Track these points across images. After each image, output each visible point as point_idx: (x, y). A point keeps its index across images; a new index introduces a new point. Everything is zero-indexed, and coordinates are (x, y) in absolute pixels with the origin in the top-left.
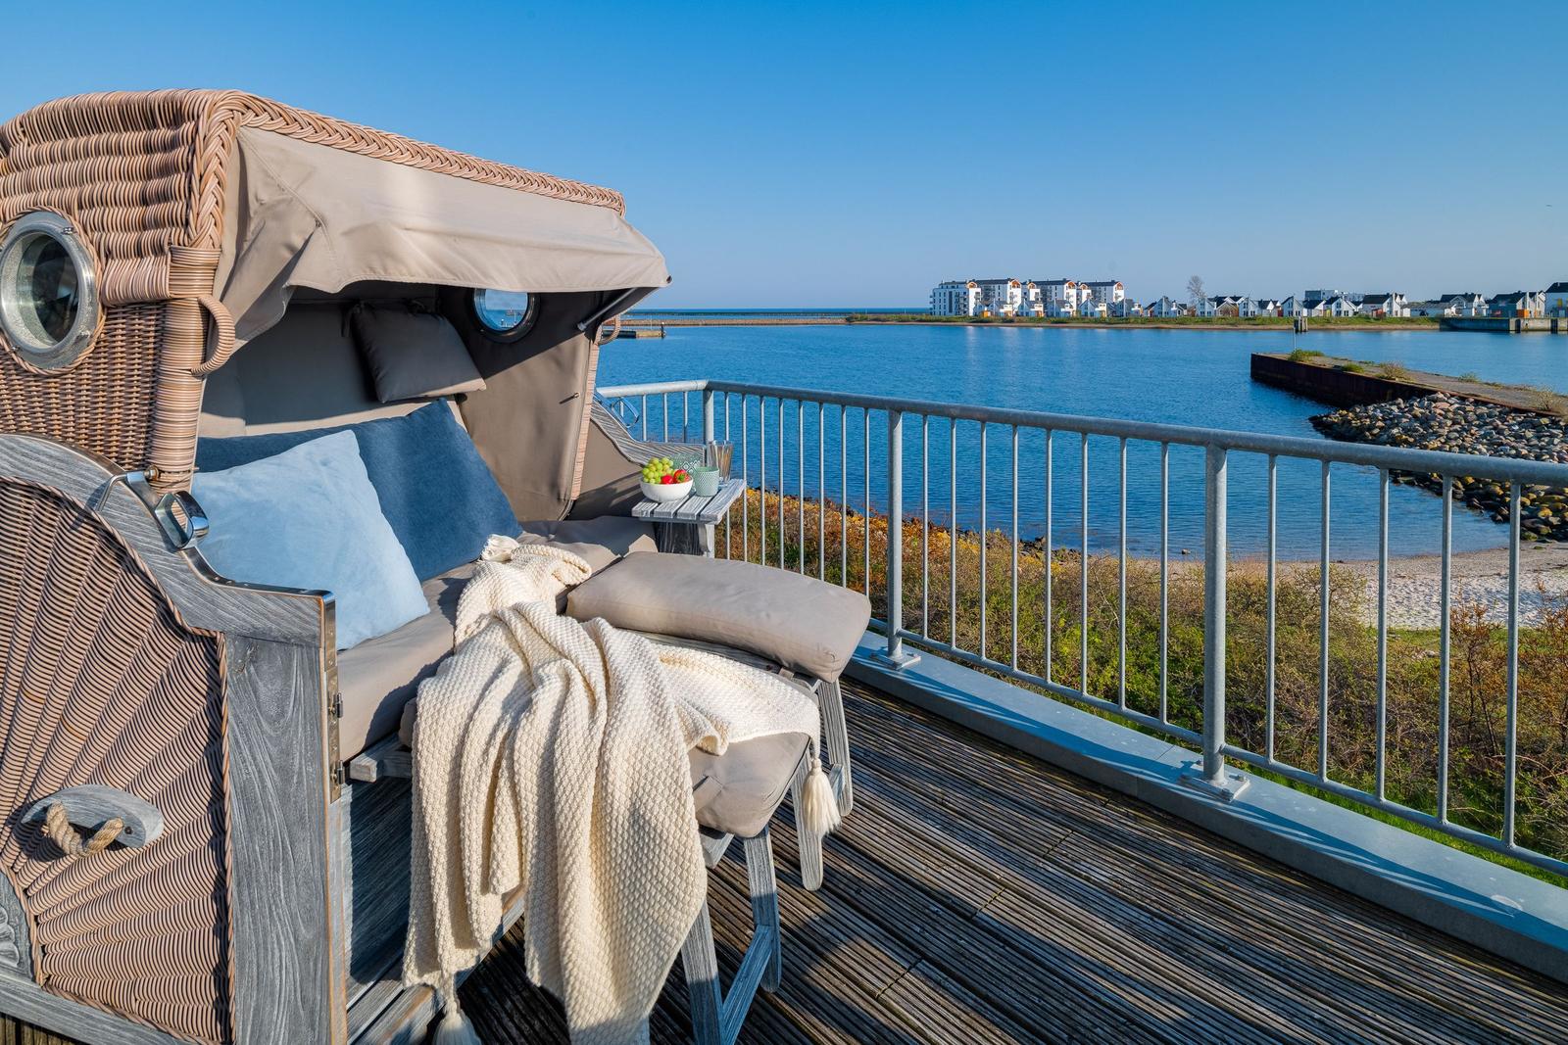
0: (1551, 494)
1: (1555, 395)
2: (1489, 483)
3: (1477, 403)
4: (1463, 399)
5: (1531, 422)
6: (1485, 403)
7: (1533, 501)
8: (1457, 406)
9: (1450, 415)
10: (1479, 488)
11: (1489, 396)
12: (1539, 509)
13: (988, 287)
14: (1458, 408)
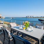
13: (28, 16)
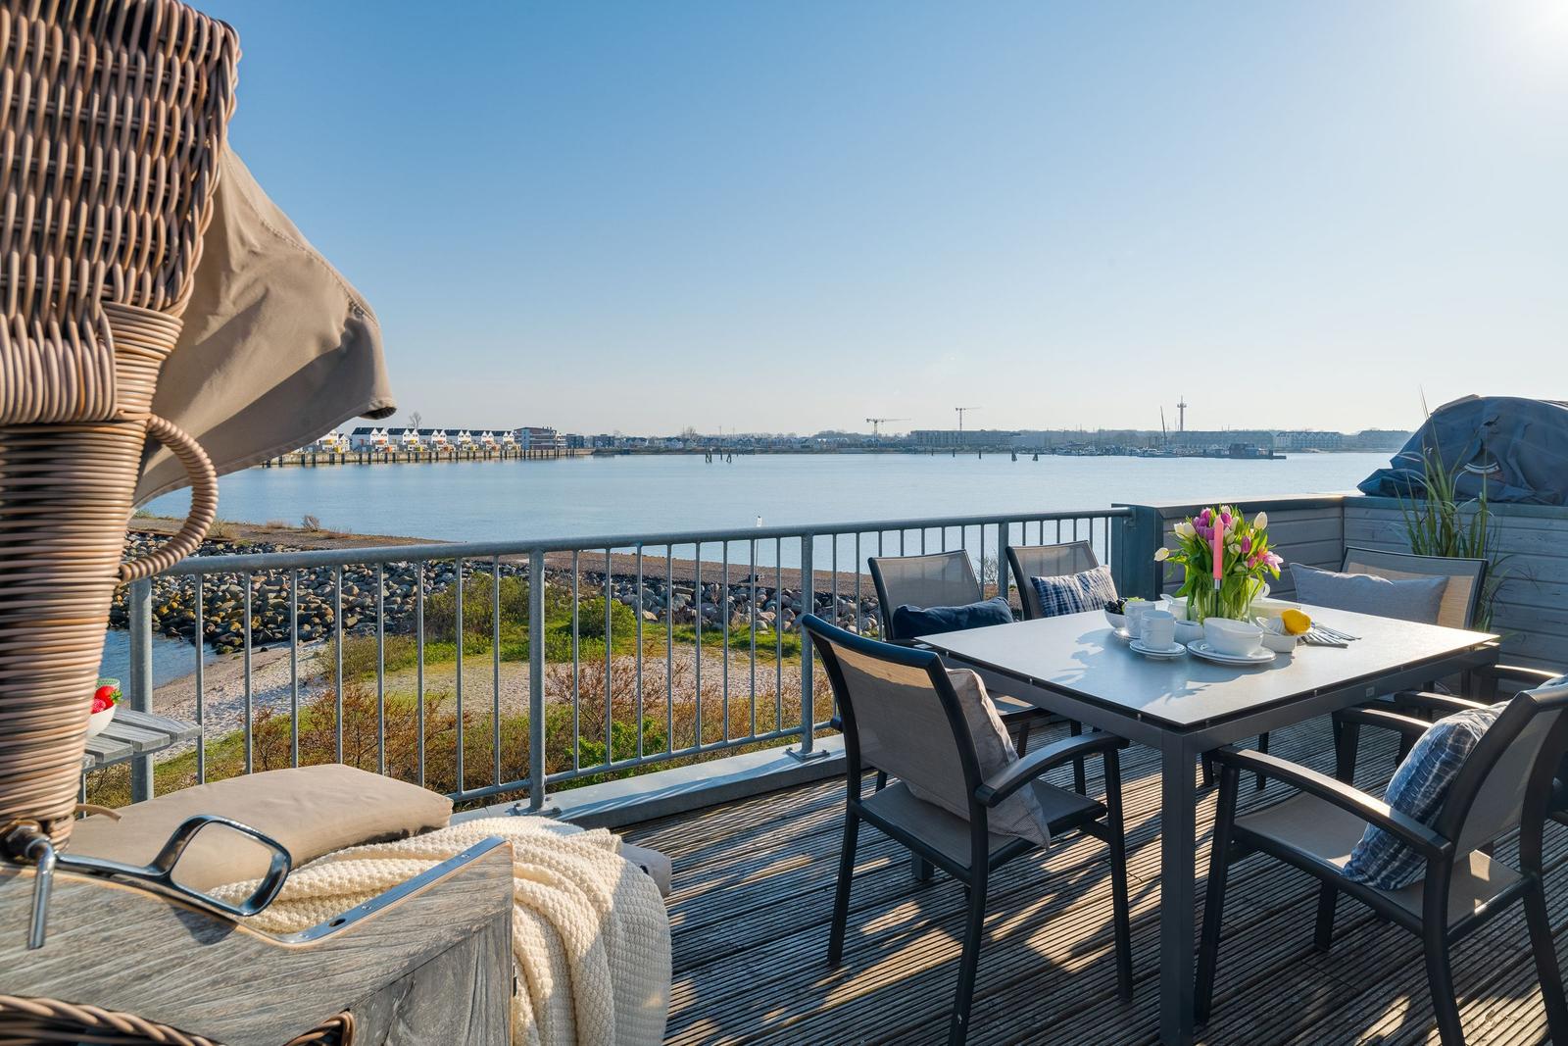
0: (237, 609)
1: (227, 524)
2: (182, 611)
3: (157, 537)
4: (143, 535)
5: (209, 549)
6: (165, 537)
7: (223, 618)
8: (139, 542)
9: (134, 552)
10: (173, 617)
11: (166, 529)
12: (231, 624)
14: (140, 545)
